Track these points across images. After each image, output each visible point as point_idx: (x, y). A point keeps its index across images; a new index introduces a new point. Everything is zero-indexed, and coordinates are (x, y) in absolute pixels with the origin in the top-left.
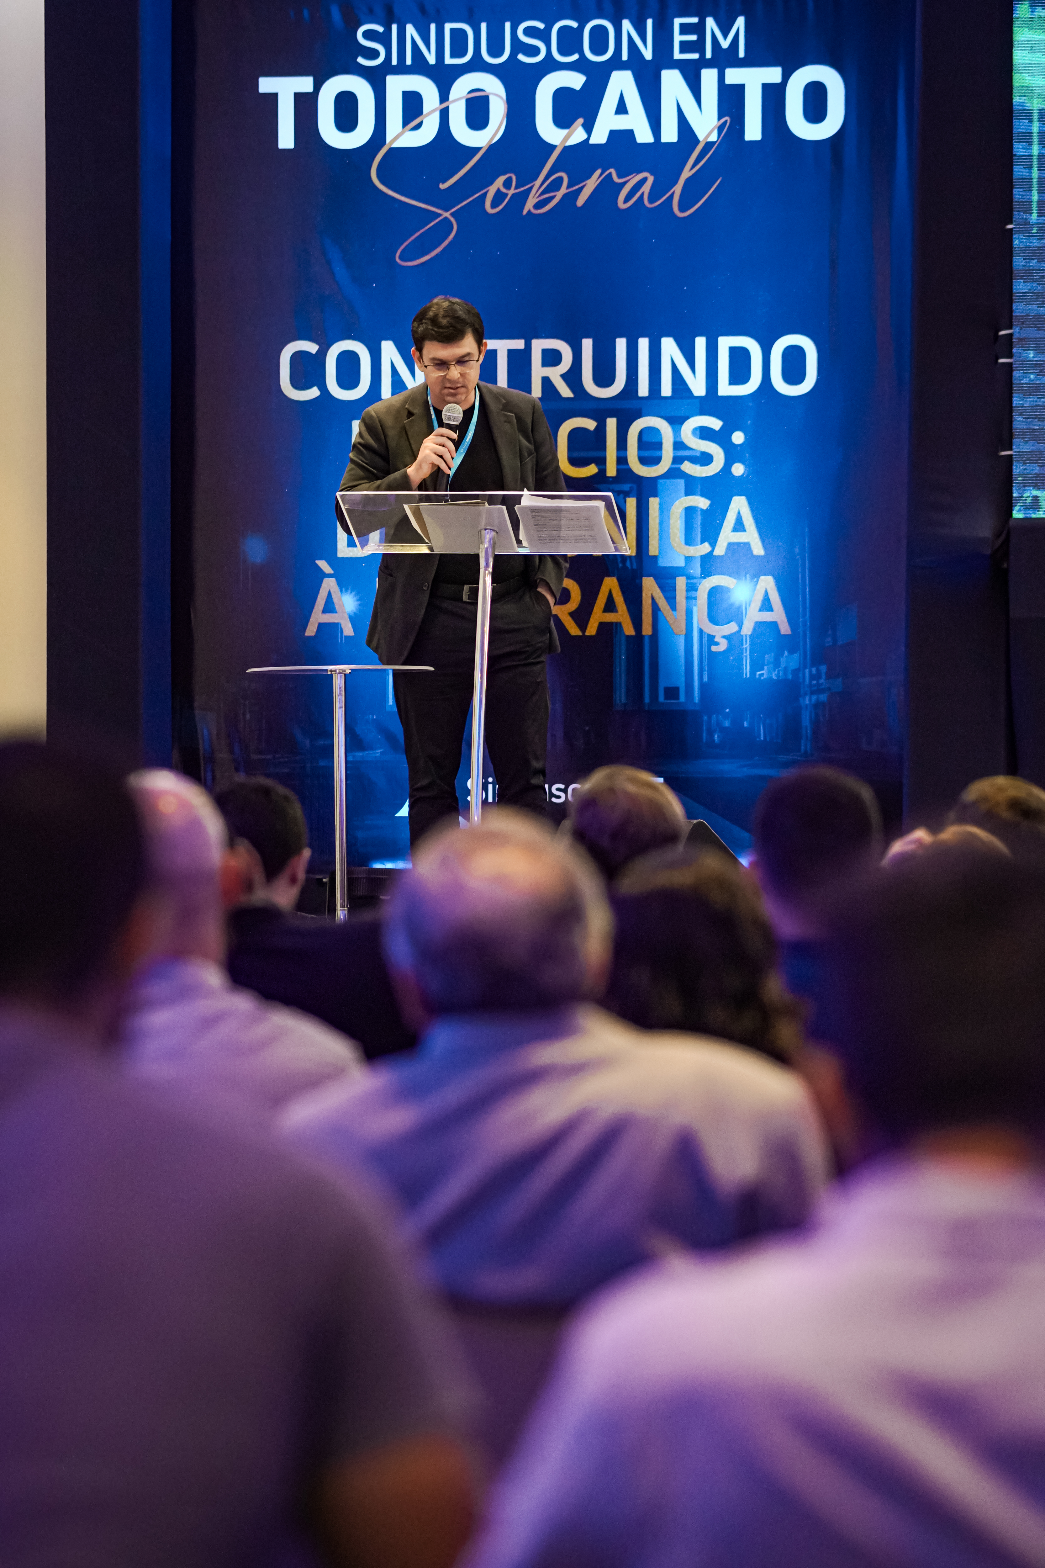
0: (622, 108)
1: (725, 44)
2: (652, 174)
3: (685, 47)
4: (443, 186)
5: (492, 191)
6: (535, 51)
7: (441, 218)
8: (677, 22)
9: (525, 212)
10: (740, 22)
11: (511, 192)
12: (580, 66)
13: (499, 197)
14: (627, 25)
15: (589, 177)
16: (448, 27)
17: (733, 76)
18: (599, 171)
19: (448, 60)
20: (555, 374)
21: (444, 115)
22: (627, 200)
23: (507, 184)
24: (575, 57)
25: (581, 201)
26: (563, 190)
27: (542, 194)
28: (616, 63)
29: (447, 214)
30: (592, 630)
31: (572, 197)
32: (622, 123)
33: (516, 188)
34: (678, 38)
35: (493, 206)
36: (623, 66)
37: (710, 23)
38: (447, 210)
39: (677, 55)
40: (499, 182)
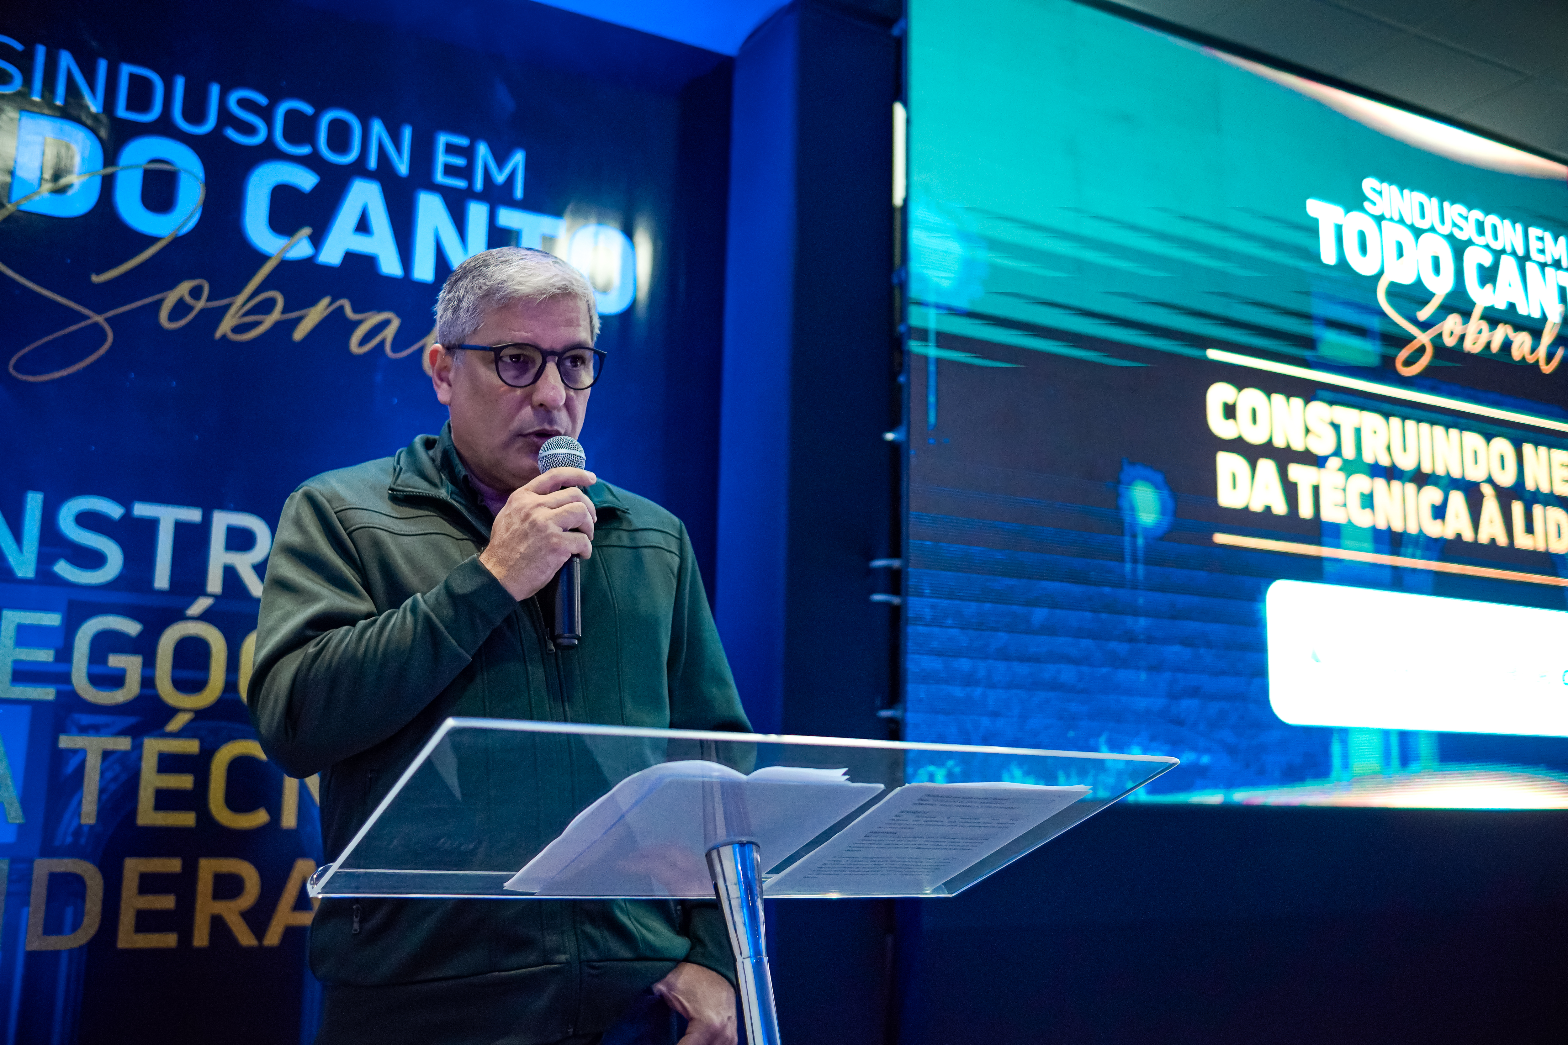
0: (363, 226)
1: (500, 178)
2: (398, 315)
3: (450, 170)
4: (96, 279)
5: (171, 299)
6: (250, 130)
7: (88, 322)
8: (443, 139)
9: (218, 334)
10: (518, 158)
11: (200, 305)
12: (312, 162)
13: (180, 309)
14: (377, 128)
15: (313, 303)
16: (126, 70)
17: (508, 218)
18: (326, 301)
19: (122, 112)
20: (244, 563)
21: (108, 184)
22: (363, 342)
23: (196, 293)
24: (305, 150)
25: (299, 334)
26: (276, 315)
27: (246, 314)
28: (359, 169)
29: (99, 319)
30: (273, 938)
31: (286, 327)
32: (362, 245)
33: (209, 299)
34: (442, 158)
35: (172, 317)
36: (368, 175)
37: (483, 150)
38: (99, 312)
39: (440, 177)
40: (183, 289)
